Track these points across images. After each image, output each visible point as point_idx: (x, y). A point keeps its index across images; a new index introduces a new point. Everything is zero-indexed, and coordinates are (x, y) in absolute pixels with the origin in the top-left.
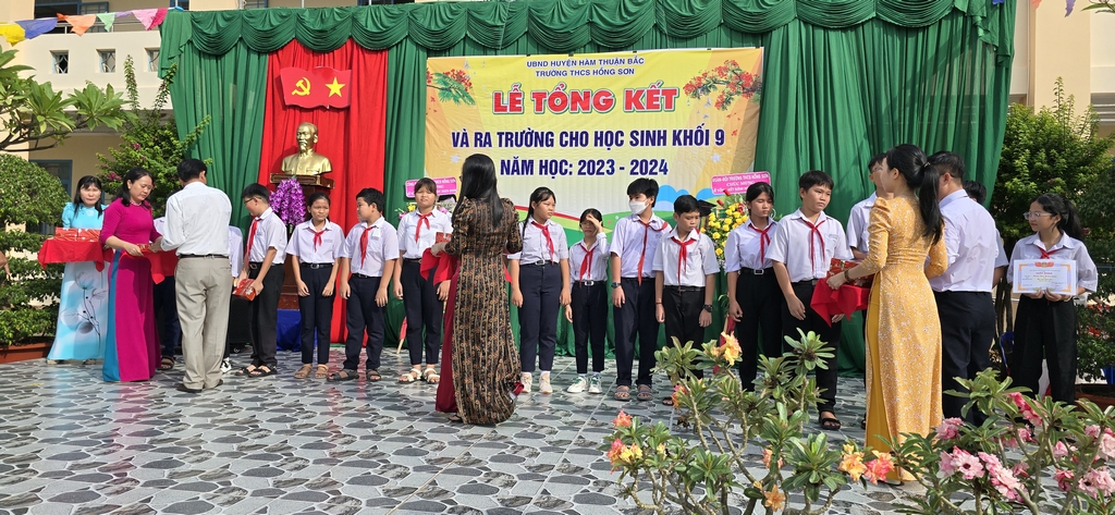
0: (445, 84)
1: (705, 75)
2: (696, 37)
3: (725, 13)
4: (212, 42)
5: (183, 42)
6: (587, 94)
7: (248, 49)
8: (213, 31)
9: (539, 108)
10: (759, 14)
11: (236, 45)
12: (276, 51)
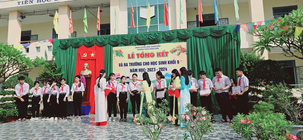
0: (117, 53)
1: (174, 48)
2: (172, 40)
3: (178, 35)
4: (64, 46)
5: (58, 46)
6: (149, 54)
7: (73, 47)
8: (65, 43)
9: (138, 57)
10: (185, 35)
11: (70, 46)
12: (79, 47)
